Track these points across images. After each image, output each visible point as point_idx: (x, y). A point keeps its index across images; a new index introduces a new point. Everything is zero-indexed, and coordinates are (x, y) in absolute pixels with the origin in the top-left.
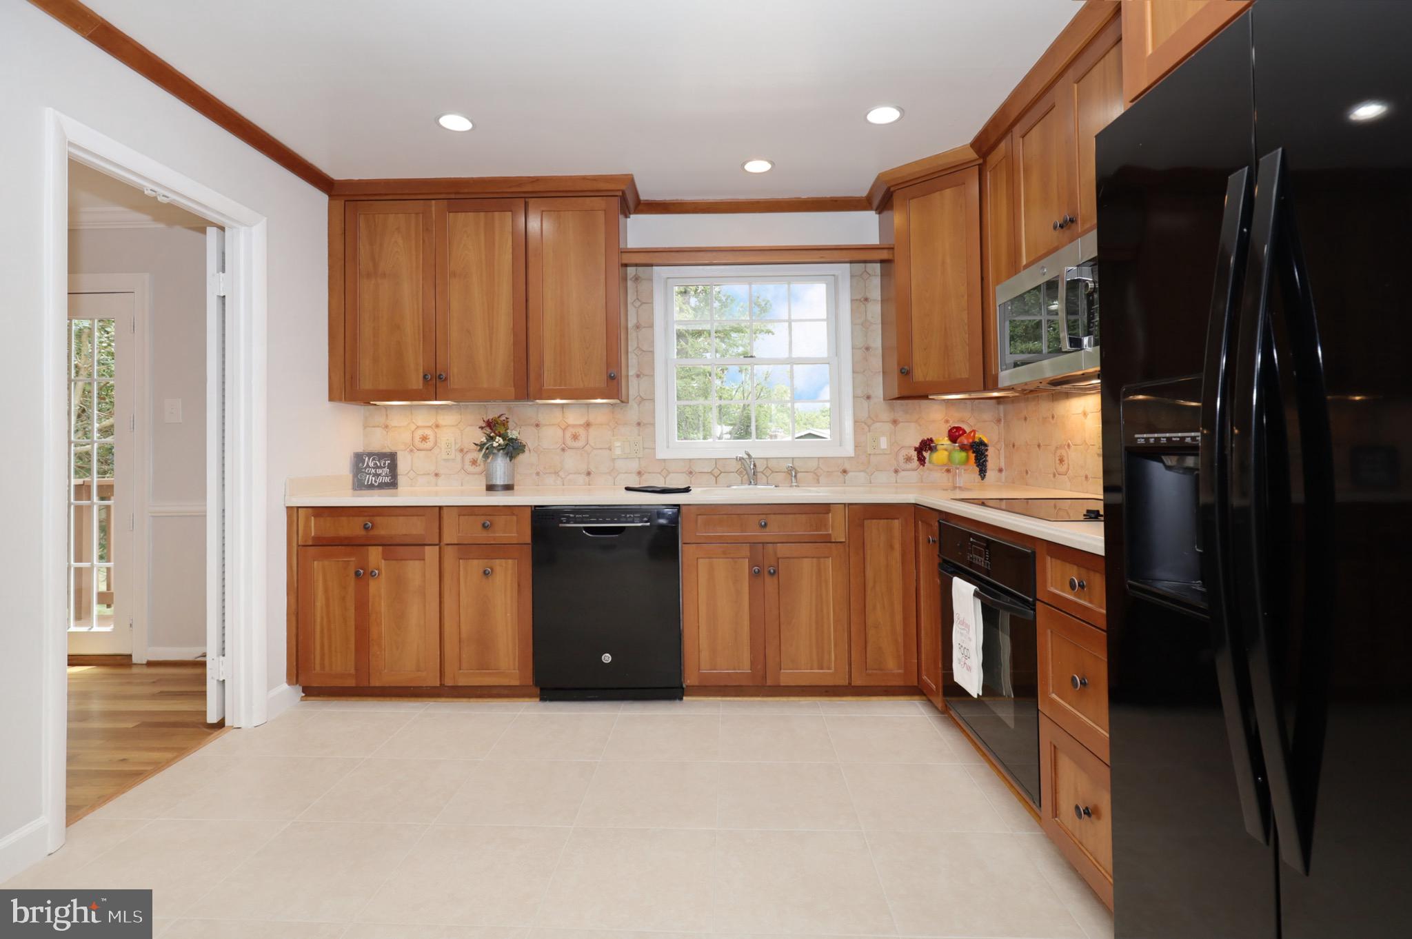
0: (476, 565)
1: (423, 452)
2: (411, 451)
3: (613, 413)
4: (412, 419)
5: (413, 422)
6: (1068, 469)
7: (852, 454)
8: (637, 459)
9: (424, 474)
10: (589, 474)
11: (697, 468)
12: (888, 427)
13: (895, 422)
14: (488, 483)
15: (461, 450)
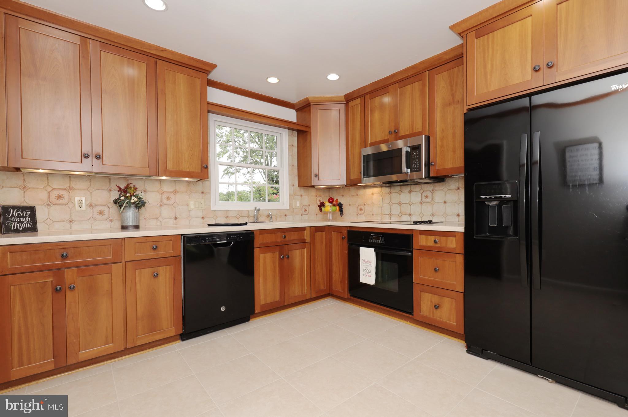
0: (147, 272)
1: (58, 206)
2: (49, 205)
3: (189, 186)
4: (48, 183)
5: (49, 186)
6: (364, 212)
7: (288, 208)
8: (201, 211)
9: (59, 221)
10: (176, 218)
11: (230, 215)
12: (299, 197)
13: (301, 196)
14: (122, 225)
15: (91, 205)
